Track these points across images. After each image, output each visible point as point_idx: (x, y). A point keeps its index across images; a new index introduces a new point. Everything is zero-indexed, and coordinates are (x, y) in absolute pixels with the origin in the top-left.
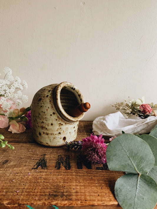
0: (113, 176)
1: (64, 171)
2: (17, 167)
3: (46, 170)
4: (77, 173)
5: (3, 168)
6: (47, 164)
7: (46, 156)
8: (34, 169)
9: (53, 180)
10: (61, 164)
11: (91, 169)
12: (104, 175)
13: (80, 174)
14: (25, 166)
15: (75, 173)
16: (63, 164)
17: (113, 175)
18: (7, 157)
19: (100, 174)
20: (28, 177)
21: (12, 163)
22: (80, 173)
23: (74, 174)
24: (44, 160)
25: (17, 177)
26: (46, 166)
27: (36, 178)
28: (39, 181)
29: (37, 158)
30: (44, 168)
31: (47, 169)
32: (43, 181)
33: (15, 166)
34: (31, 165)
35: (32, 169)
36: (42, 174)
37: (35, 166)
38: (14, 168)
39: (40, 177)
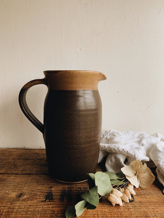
1: (67, 203)
2: (30, 200)
3: (52, 203)
5: (19, 201)
6: (53, 197)
7: (52, 188)
8: (43, 201)
9: (58, 211)
10: (65, 197)
14: (36, 199)
17: (105, 207)
18: (21, 190)
21: (25, 197)
24: (50, 193)
26: (52, 199)
27: (45, 210)
28: (47, 212)
29: (45, 191)
30: (50, 200)
31: (53, 201)
32: (50, 212)
33: (28, 199)
34: (41, 197)
35: (42, 201)
36: (49, 206)
37: (44, 199)
38: (27, 201)
39: (48, 208)
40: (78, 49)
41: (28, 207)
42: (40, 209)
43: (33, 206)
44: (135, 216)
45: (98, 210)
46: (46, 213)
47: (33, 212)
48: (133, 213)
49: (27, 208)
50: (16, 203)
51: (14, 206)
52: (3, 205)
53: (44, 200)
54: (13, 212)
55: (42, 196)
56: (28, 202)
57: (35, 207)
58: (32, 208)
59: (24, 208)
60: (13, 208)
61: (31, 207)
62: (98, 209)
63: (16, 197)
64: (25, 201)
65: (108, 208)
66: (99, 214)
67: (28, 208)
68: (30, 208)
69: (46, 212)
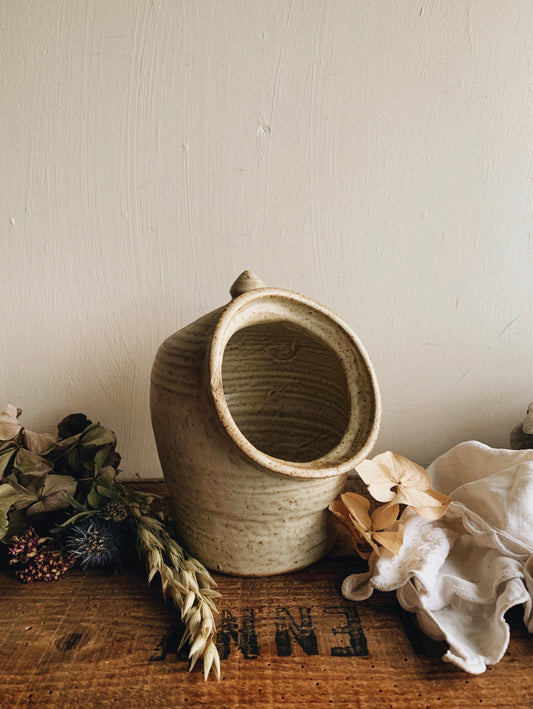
0: (377, 675)
1: (241, 665)
2: (107, 658)
4: (276, 669)
5: (69, 659)
8: (157, 660)
9: (210, 694)
10: (232, 641)
11: (317, 654)
12: (354, 675)
13: (286, 674)
14: (130, 652)
15: (273, 669)
16: (236, 640)
17: (380, 672)
18: (76, 622)
19: (341, 672)
20: (142, 689)
21: (91, 645)
22: (285, 669)
23: (269, 672)
25: (111, 688)
27: (164, 689)
28: (173, 698)
30: (182, 656)
32: (183, 698)
33: (102, 653)
34: (147, 646)
35: (152, 660)
36: (178, 675)
37: (157, 650)
38: (98, 660)
39: (175, 685)
40: (261, 129)
41: (101, 681)
42: (146, 687)
43: (121, 676)
44: (495, 704)
45: (358, 686)
46: (168, 701)
47: (120, 699)
48: (483, 692)
49: (99, 684)
50: (58, 669)
51: (52, 679)
52: (12, 676)
53: (159, 654)
54: (47, 702)
55: (152, 639)
56: (101, 664)
57: (128, 682)
58: (118, 685)
59: (89, 686)
60: (47, 688)
61: (115, 681)
62: (358, 682)
63: (58, 647)
64: (91, 662)
65: (391, 679)
66: (361, 698)
67: (103, 685)
68: (110, 685)
69: (169, 697)
